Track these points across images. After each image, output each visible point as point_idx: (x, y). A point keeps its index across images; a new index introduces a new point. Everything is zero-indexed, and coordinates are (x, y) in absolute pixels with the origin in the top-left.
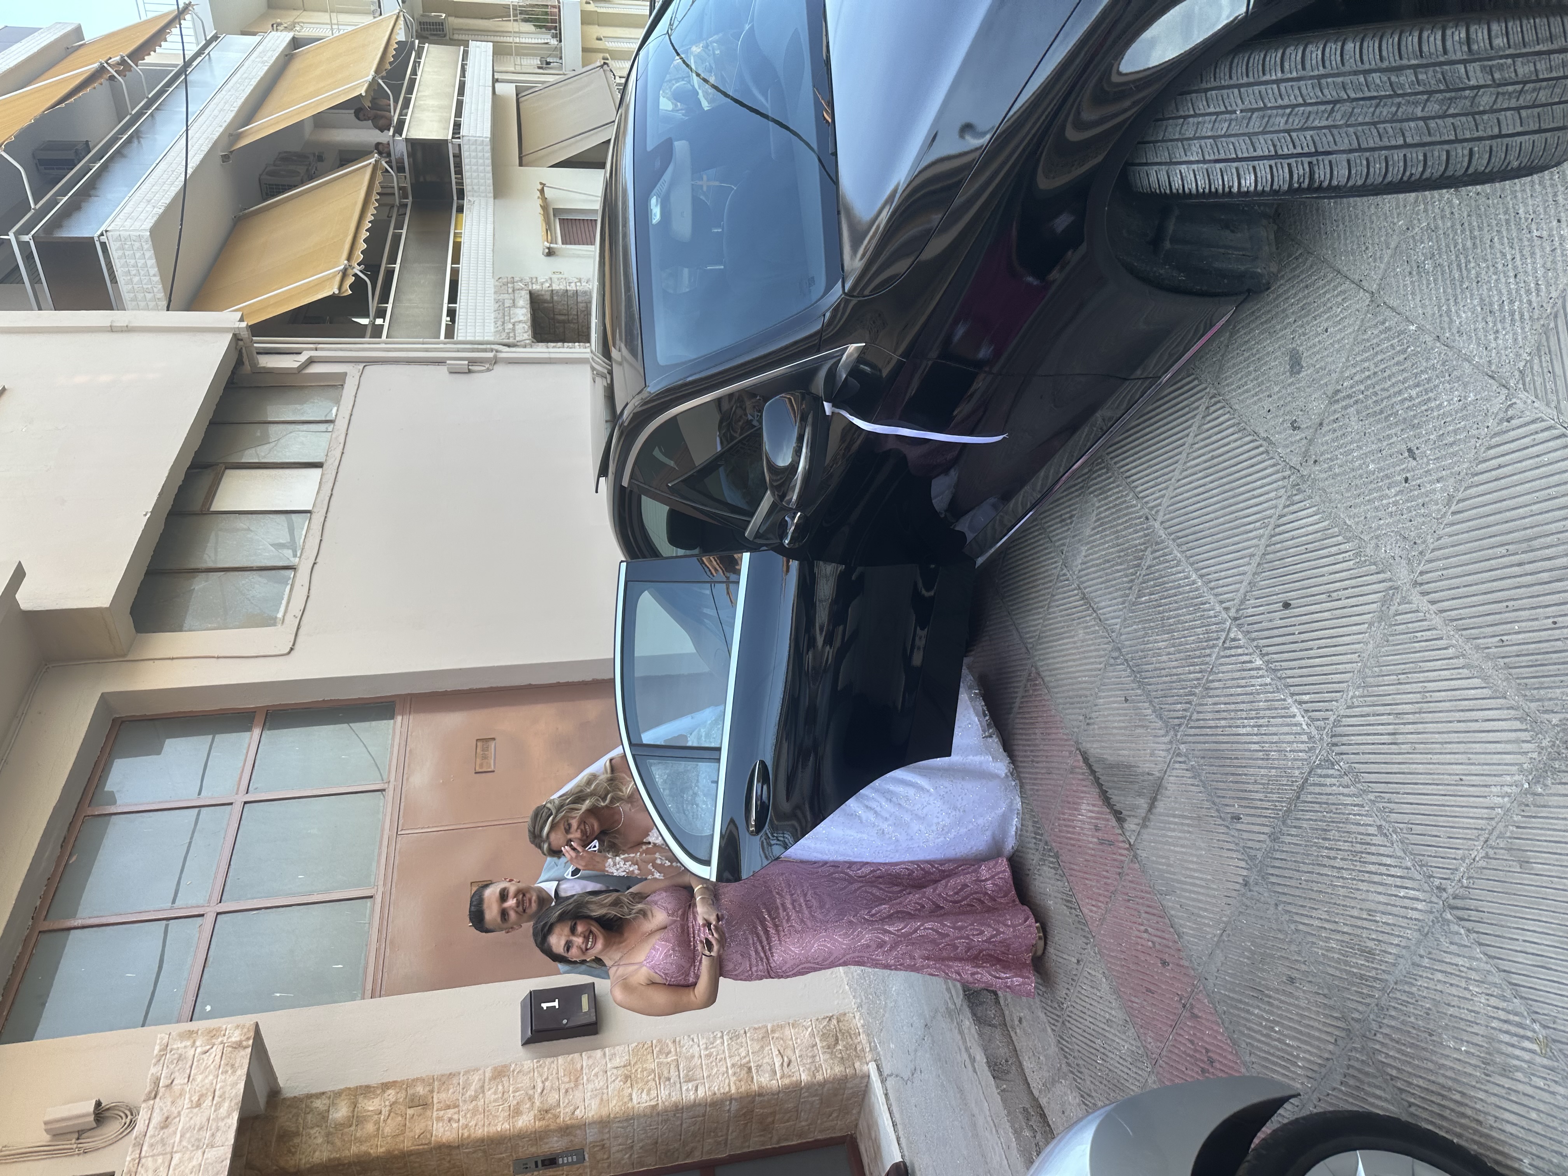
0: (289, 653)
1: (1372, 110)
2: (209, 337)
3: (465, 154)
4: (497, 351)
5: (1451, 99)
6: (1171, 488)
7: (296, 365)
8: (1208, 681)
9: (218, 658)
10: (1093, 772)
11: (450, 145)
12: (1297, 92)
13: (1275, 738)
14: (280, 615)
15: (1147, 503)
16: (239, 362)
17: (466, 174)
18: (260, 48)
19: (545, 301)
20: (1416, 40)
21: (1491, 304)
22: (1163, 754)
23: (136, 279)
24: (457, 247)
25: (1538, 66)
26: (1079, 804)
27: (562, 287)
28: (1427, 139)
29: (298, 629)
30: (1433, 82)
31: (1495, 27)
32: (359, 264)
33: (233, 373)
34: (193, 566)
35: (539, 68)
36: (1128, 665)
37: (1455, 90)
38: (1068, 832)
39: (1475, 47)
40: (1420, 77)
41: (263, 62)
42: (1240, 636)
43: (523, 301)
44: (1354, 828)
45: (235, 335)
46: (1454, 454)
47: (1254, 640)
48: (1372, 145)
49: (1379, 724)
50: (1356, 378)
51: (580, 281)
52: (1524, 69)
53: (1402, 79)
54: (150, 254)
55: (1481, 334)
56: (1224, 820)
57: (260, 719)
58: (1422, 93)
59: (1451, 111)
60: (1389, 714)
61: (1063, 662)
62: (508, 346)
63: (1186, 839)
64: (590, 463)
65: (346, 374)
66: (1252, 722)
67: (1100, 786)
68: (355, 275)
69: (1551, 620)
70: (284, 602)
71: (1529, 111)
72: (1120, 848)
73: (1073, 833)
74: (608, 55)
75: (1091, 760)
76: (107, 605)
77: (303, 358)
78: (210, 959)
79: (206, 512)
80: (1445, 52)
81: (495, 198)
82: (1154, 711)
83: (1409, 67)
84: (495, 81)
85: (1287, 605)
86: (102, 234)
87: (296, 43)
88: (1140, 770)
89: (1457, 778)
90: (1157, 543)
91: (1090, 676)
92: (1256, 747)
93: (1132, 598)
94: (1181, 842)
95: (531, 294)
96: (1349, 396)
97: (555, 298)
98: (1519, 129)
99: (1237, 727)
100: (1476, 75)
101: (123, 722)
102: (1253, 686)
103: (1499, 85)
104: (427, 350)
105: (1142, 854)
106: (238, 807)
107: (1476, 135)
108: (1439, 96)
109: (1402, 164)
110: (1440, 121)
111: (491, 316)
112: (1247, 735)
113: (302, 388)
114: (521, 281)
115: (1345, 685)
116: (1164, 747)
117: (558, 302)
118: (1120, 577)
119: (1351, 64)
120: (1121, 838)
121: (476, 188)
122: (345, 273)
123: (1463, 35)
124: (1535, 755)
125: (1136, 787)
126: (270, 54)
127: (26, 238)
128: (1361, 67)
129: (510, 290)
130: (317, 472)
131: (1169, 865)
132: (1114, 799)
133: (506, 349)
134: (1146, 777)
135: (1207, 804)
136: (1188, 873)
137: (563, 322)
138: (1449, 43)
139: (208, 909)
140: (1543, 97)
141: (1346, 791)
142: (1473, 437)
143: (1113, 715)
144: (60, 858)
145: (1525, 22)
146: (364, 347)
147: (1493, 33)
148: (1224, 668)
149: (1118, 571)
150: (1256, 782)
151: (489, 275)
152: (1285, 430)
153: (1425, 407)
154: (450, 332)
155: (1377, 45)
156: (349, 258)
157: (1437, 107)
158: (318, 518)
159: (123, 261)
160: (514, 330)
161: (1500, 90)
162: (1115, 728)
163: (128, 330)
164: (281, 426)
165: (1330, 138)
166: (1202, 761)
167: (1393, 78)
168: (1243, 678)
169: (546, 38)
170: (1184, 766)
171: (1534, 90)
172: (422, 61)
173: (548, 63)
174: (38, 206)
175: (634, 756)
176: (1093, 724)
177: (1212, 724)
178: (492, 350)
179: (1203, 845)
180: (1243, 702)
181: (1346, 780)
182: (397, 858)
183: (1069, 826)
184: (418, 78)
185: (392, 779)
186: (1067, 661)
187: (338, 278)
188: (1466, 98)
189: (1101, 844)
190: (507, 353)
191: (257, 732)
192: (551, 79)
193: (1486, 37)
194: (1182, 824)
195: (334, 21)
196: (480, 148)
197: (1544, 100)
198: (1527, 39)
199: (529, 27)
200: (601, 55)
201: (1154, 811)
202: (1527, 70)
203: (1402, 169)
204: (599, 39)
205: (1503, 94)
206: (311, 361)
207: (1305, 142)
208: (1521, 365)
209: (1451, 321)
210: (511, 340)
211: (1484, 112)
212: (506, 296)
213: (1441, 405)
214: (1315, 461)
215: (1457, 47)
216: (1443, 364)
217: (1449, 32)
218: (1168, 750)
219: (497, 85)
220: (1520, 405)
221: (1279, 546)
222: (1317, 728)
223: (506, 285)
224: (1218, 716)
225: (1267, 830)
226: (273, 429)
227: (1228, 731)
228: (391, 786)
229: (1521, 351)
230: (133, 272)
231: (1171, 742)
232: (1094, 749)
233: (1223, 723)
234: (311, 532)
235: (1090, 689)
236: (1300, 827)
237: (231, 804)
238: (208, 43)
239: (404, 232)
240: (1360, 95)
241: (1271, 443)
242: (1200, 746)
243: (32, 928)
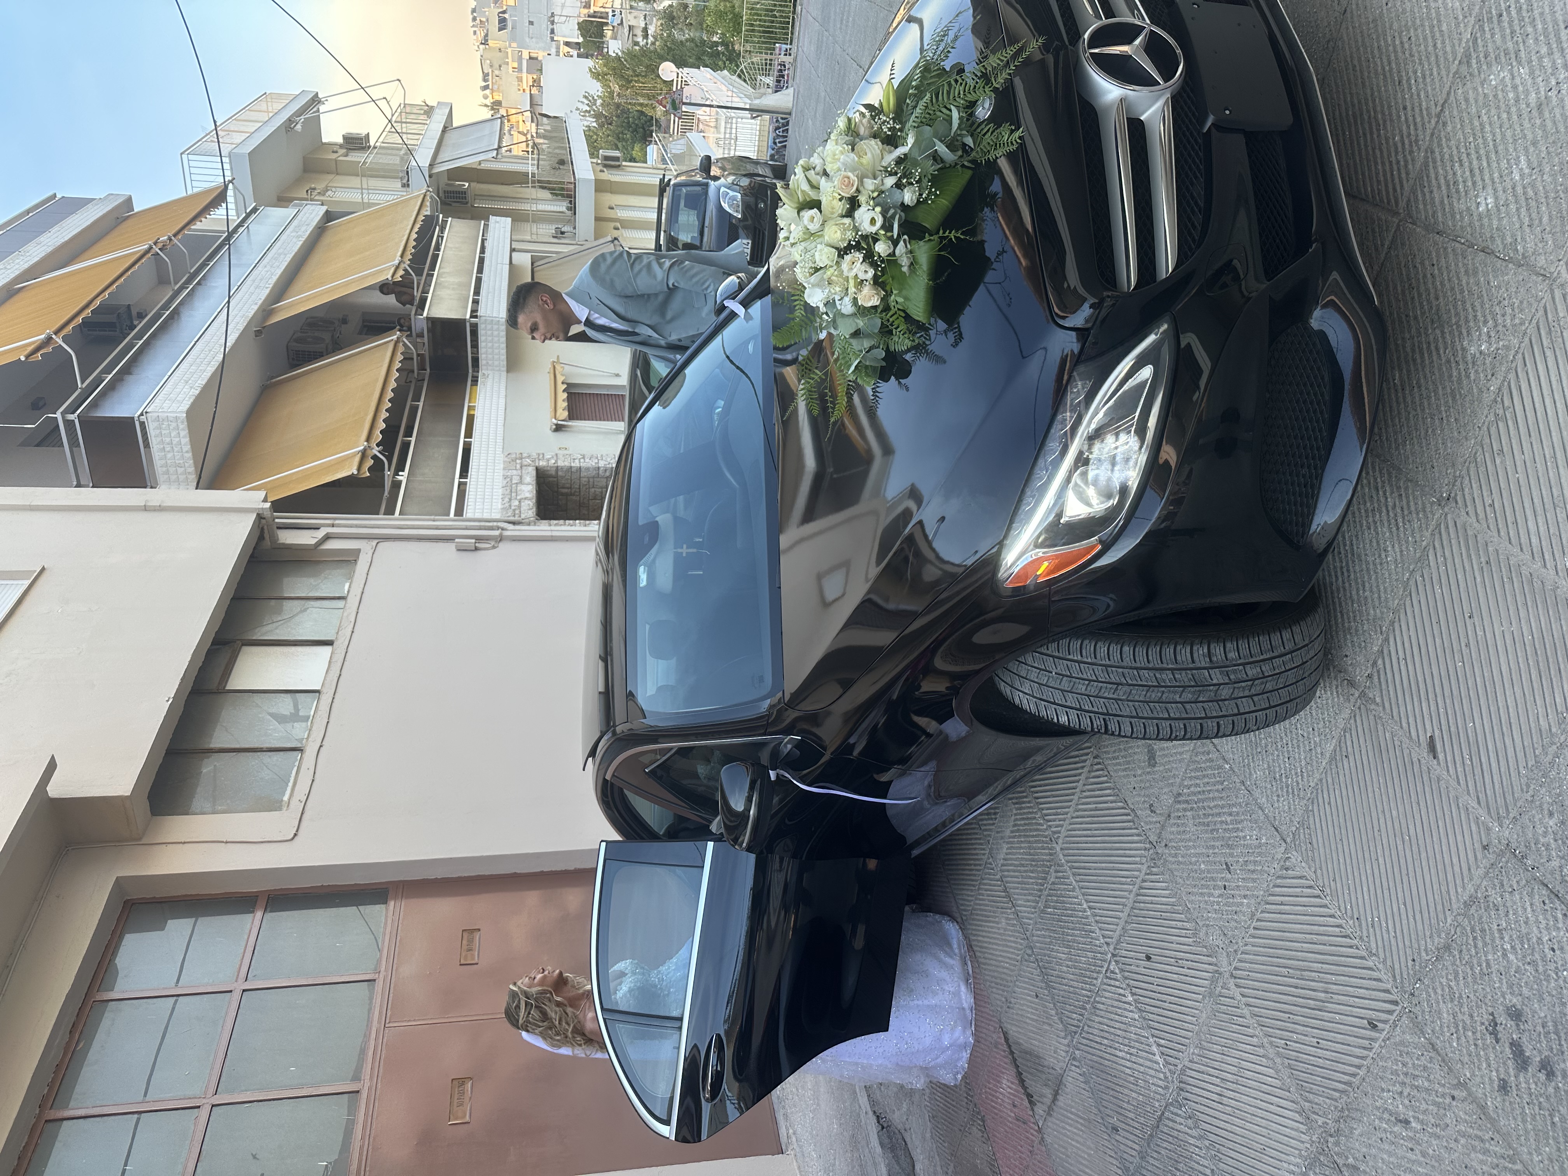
0: (293, 839)
1: (1144, 693)
2: (234, 517)
3: (481, 332)
4: (503, 529)
5: (1200, 691)
6: (1067, 822)
7: (313, 542)
8: (1095, 1001)
9: (227, 842)
10: (1012, 1053)
11: (468, 325)
12: (1091, 672)
13: (1142, 1069)
14: (286, 798)
15: (1050, 826)
16: (261, 538)
17: (482, 350)
18: (295, 223)
19: (551, 476)
20: (1172, 651)
21: (1275, 773)
22: (1063, 1054)
23: (169, 455)
24: (471, 419)
25: (1263, 669)
26: (1000, 1077)
27: (567, 464)
28: (1184, 715)
29: (302, 814)
30: (1186, 680)
31: (1229, 645)
32: (378, 445)
33: (255, 549)
34: (206, 746)
35: (554, 237)
36: (1039, 965)
37: (1201, 686)
38: (992, 1101)
39: (1214, 659)
40: (1176, 676)
41: (298, 237)
42: (1117, 971)
43: (530, 478)
44: (1196, 1166)
45: (258, 515)
46: (1254, 880)
47: (1126, 978)
48: (1146, 715)
49: (1210, 1083)
50: (1192, 789)
51: (584, 458)
52: (1252, 672)
53: (1164, 676)
54: (184, 433)
55: (1269, 792)
56: (1107, 1128)
57: (262, 902)
58: (1179, 687)
59: (1201, 699)
60: (1217, 1077)
61: (990, 943)
62: (514, 523)
63: (1079, 1136)
64: (578, 748)
65: (359, 551)
66: (1126, 1049)
67: (1017, 1067)
68: (375, 457)
69: (1316, 1040)
70: (290, 784)
71: (1260, 697)
72: (1032, 1128)
73: (996, 1103)
74: (618, 225)
75: (1010, 1040)
76: (128, 794)
77: (320, 534)
78: (204, 1153)
79: (221, 691)
80: (1193, 662)
81: (508, 371)
82: (1057, 1014)
83: (1169, 669)
84: (513, 250)
85: (1148, 958)
86: (142, 414)
87: (329, 217)
88: (1046, 1063)
89: (1262, 1147)
90: (1059, 865)
91: (1011, 964)
92: (1128, 1071)
93: (1041, 905)
94: (1076, 1138)
95: (537, 469)
96: (1187, 802)
97: (560, 473)
98: (1254, 709)
99: (1116, 1049)
100: (1217, 677)
101: (133, 904)
102: (1127, 1017)
103: (1235, 683)
104: (437, 528)
105: (1049, 1140)
106: (236, 995)
107: (1221, 714)
108: (1192, 689)
109: (1169, 729)
110: (1193, 705)
111: (499, 492)
112: (1123, 1058)
113: (318, 562)
114: (529, 457)
115: (1188, 1041)
116: (1063, 1048)
117: (562, 477)
118: (1032, 884)
119: (1127, 661)
120: (1032, 1120)
121: (490, 362)
122: (364, 454)
123: (1206, 650)
124: (1308, 1146)
125: (1044, 1076)
126: (303, 229)
127: (71, 417)
128: (1134, 665)
129: (518, 466)
130: (327, 650)
131: (1067, 1156)
132: (1028, 1083)
133: (511, 527)
134: (1051, 1071)
135: (1095, 1111)
136: (1081, 1167)
137: (566, 495)
138: (1195, 655)
139: (204, 1101)
140: (1269, 686)
141: (1189, 1131)
142: (1266, 872)
143: (1028, 1006)
144: (68, 1044)
145: (1251, 640)
146: (378, 523)
147: (1227, 650)
148: (1107, 994)
149: (1031, 878)
150: (1128, 1103)
151: (499, 450)
152: (1145, 809)
153: (1235, 834)
154: (459, 511)
155: (1145, 652)
156: (368, 440)
157: (1190, 696)
158: (326, 699)
159: (159, 439)
160: (519, 507)
161: (1236, 685)
162: (1029, 1018)
163: (161, 509)
164: (296, 602)
165: (1117, 706)
166: (1091, 1070)
167: (1158, 675)
168: (1120, 1008)
169: (561, 206)
170: (1078, 1070)
171: (1262, 683)
172: (445, 235)
173: (562, 233)
174: (84, 386)
175: (605, 1020)
176: (1012, 1008)
177: (1098, 1039)
178: (498, 528)
179: (1092, 1146)
180: (1120, 1029)
181: (1190, 1122)
182: (383, 1052)
183: (993, 1096)
184: (441, 253)
185: (383, 969)
186: (993, 944)
187: (357, 459)
188: (1211, 691)
189: (1018, 1120)
190: (512, 531)
191: (259, 914)
192: (565, 249)
193: (1222, 652)
194: (1077, 1122)
195: (365, 186)
196: (495, 327)
197: (1270, 688)
198: (1253, 652)
199: (546, 194)
200: (612, 224)
201: (1056, 1102)
202: (1254, 671)
203: (1169, 732)
204: (611, 208)
205: (1239, 688)
206: (327, 537)
207: (1099, 705)
208: (1294, 829)
209: (1250, 774)
210: (517, 518)
211: (1225, 700)
212: (515, 472)
213: (1245, 837)
214: (1166, 845)
215: (1202, 658)
216: (1246, 805)
217: (1195, 648)
218: (1067, 1052)
219: (514, 254)
220: (1293, 860)
221: (1142, 905)
222: (1170, 1070)
223: (514, 460)
224: (1102, 1034)
225: (1136, 1147)
226: (287, 604)
227: (1109, 1050)
228: (382, 976)
229: (1293, 818)
230: (168, 449)
231: (1069, 1046)
232: (1013, 1031)
233: (1106, 1042)
234: (319, 713)
235: (1010, 976)
236: (1160, 1153)
237: (231, 991)
238: (248, 215)
239: (421, 404)
240: (1135, 682)
241: (1136, 815)
242: (1089, 1057)
243: (39, 1117)
